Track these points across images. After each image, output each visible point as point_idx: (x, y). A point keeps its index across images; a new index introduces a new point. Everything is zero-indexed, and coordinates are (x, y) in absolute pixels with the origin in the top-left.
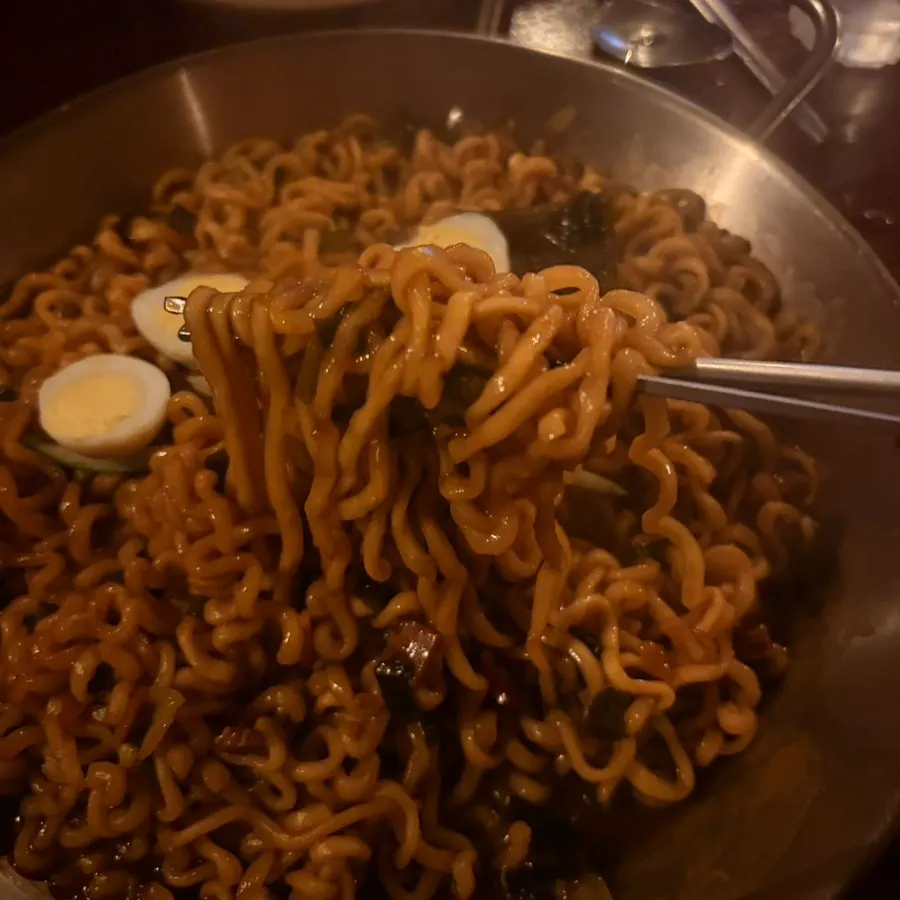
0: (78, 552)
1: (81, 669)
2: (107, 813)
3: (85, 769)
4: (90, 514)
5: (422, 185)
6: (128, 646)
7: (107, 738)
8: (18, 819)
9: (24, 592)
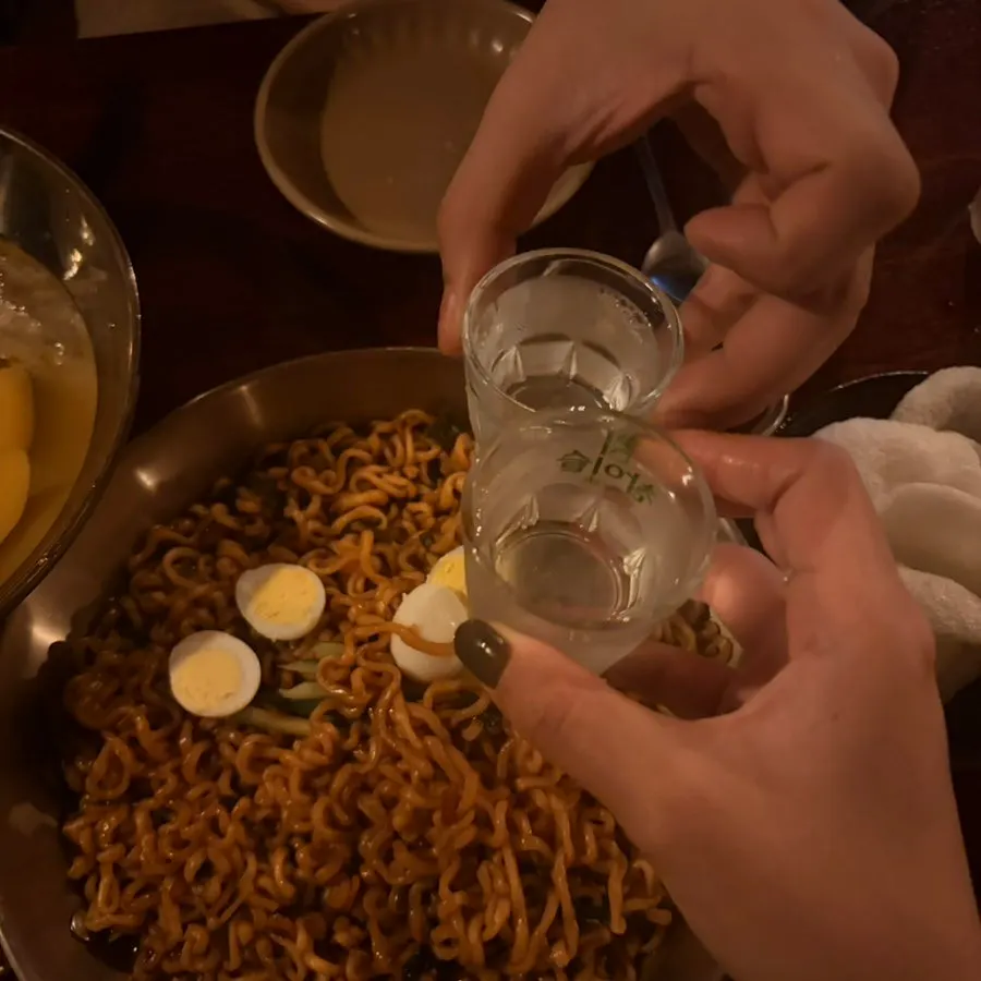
0: (189, 773)
1: (193, 864)
2: (194, 957)
3: (184, 927)
4: (200, 748)
5: (454, 483)
6: (227, 853)
7: (201, 908)
8: (135, 949)
9: (151, 794)
